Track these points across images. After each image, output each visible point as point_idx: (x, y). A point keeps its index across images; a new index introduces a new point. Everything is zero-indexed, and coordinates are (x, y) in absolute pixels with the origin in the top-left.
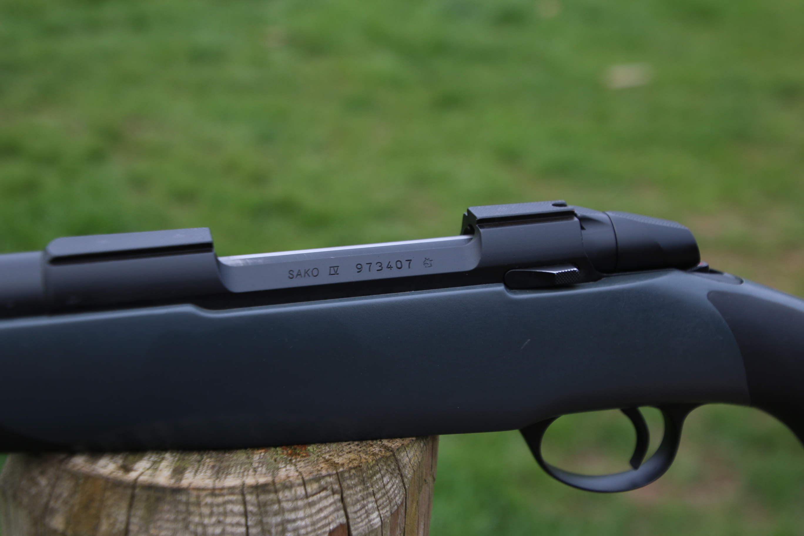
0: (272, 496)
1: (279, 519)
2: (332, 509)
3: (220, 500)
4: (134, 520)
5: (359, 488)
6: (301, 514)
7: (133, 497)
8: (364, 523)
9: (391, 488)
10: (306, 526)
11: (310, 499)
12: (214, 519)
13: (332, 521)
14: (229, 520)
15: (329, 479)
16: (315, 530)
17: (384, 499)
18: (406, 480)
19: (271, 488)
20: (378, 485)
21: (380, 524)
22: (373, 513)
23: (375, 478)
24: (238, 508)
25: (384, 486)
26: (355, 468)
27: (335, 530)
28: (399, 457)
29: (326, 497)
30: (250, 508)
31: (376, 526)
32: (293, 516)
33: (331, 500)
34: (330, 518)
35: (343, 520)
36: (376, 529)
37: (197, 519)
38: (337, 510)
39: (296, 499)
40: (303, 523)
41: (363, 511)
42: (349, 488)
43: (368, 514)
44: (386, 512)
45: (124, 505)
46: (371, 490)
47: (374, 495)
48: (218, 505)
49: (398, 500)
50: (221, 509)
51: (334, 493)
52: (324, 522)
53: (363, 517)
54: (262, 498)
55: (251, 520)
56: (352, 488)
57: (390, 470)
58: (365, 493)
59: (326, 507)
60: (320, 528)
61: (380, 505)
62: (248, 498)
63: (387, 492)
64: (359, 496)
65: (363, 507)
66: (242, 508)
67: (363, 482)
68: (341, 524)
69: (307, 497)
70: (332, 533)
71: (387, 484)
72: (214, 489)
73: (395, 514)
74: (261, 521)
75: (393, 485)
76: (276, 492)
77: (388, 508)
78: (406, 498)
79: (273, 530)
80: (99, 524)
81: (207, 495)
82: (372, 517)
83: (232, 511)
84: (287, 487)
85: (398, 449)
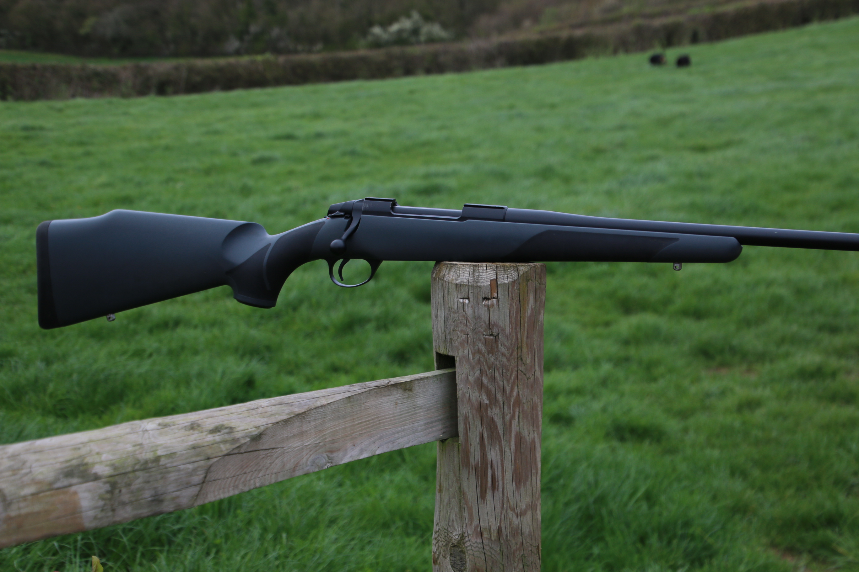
0: (477, 268)
1: (478, 274)
2: (493, 274)
3: (465, 267)
4: (447, 272)
5: (503, 272)
6: (484, 274)
7: (447, 267)
8: (502, 281)
10: (485, 277)
11: (487, 271)
12: (462, 272)
13: (492, 277)
14: (465, 273)
15: (494, 267)
16: (487, 279)
17: (511, 277)
18: (519, 274)
19: (478, 266)
21: (507, 282)
22: (505, 279)
23: (508, 271)
24: (468, 270)
25: (511, 273)
26: (502, 266)
27: (492, 280)
28: (518, 268)
29: (491, 271)
30: (471, 270)
32: (482, 274)
33: (493, 272)
35: (495, 278)
36: (506, 284)
37: (459, 272)
38: (494, 275)
39: (483, 270)
40: (484, 276)
41: (503, 278)
42: (499, 271)
43: (504, 279)
44: (510, 280)
45: (445, 269)
46: (506, 273)
47: (507, 275)
48: (464, 269)
49: (515, 278)
51: (494, 270)
52: (489, 277)
53: (502, 279)
54: (475, 268)
55: (471, 273)
56: (500, 271)
57: (515, 269)
59: (491, 273)
60: (488, 278)
61: (509, 278)
62: (471, 267)
63: (512, 275)
64: (502, 274)
65: (503, 277)
66: (469, 270)
67: (504, 270)
68: (494, 279)
69: (486, 270)
70: (491, 280)
71: (513, 273)
72: (464, 264)
73: (514, 282)
74: (473, 274)
75: (514, 274)
76: (478, 267)
77: (511, 279)
78: (519, 279)
79: (476, 277)
80: (440, 274)
81: (462, 266)
82: (505, 280)
83: (467, 270)
84: (481, 267)
85: (519, 265)
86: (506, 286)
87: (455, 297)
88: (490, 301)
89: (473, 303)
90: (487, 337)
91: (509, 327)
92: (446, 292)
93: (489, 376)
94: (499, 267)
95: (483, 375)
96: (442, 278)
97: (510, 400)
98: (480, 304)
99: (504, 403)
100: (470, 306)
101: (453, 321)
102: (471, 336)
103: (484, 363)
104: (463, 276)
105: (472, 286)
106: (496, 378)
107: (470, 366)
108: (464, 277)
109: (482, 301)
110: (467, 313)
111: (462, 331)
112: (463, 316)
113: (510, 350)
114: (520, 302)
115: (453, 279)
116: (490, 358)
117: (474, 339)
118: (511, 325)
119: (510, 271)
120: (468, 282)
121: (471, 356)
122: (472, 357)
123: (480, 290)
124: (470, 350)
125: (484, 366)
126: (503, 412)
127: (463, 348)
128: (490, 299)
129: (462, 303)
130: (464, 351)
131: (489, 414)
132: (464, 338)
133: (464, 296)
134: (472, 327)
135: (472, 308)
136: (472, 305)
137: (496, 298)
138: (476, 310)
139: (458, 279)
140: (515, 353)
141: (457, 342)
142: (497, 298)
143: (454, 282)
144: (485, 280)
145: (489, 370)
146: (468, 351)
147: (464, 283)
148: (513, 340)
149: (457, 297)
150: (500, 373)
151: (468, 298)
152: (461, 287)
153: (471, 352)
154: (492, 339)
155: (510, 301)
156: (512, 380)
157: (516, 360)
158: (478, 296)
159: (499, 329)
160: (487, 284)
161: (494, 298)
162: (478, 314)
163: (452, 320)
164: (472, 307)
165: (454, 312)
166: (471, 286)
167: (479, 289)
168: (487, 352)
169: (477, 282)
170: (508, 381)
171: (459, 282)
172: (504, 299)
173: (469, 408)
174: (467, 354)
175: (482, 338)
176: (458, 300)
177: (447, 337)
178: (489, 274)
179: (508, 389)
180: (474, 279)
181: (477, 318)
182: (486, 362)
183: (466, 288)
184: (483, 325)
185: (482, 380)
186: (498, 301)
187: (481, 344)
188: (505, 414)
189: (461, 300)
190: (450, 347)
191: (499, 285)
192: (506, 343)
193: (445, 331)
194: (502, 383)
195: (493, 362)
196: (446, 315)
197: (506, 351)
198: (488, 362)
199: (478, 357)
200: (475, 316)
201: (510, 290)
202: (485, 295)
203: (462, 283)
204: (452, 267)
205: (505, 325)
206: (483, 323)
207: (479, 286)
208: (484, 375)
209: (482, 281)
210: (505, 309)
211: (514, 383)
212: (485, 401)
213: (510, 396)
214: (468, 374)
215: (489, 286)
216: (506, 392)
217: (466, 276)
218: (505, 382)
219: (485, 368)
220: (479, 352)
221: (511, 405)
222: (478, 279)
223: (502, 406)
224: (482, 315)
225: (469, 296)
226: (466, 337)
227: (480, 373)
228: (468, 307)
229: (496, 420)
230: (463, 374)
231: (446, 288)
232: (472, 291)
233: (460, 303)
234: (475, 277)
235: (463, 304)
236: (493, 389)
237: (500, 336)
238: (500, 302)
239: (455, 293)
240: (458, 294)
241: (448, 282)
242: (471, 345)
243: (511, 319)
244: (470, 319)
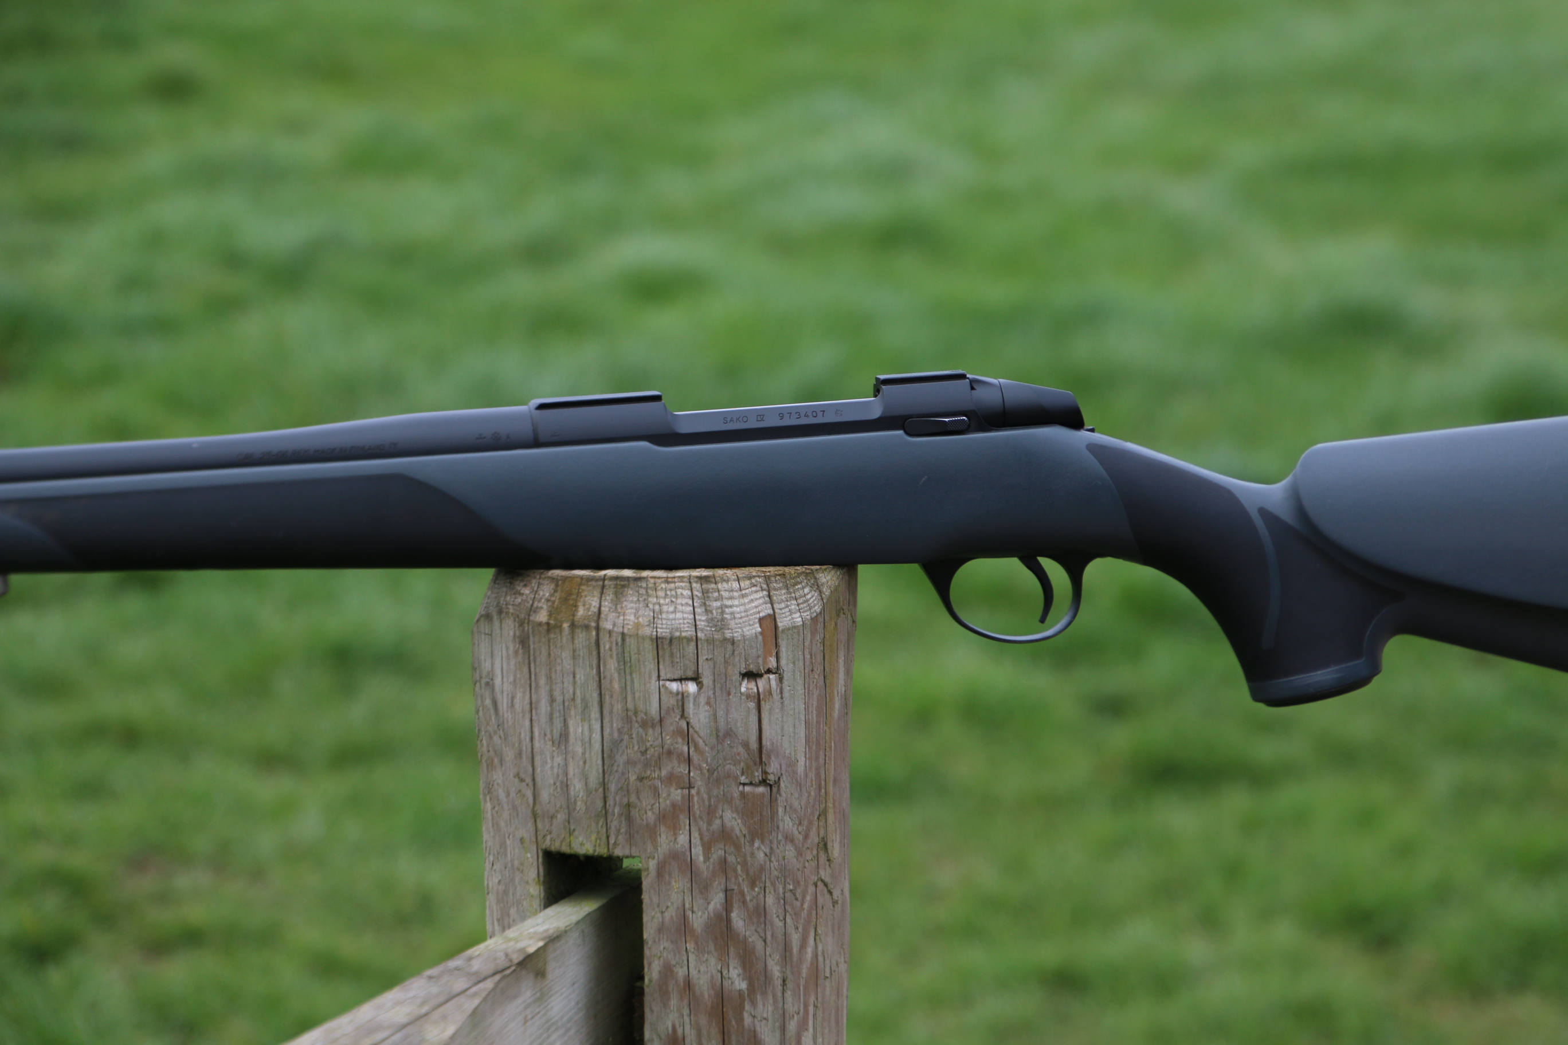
0: (713, 586)
1: (718, 604)
2: (761, 601)
3: (672, 585)
4: (605, 604)
5: (783, 591)
6: (736, 602)
7: (603, 587)
8: (788, 619)
9: (810, 598)
10: (741, 612)
11: (744, 592)
12: (668, 600)
13: (762, 611)
14: (679, 601)
15: (758, 579)
16: (747, 616)
17: (805, 605)
18: (824, 596)
19: (713, 580)
20: (799, 593)
21: (801, 623)
22: (795, 613)
23: (797, 587)
24: (686, 592)
25: (805, 595)
26: (780, 575)
27: (764, 618)
28: (817, 579)
29: (756, 592)
30: (695, 593)
31: (799, 624)
32: (729, 603)
33: (760, 594)
34: (760, 608)
35: (770, 612)
36: (798, 626)
37: (655, 600)
38: (764, 603)
39: (731, 590)
40: (738, 609)
41: (787, 610)
42: (775, 589)
43: (791, 613)
44: (806, 615)
45: (597, 593)
46: (793, 595)
47: (796, 600)
48: (671, 590)
49: (817, 609)
50: (673, 593)
51: (762, 590)
52: (755, 610)
53: (787, 614)
54: (705, 586)
55: (697, 602)
56: (777, 590)
57: (809, 584)
58: (789, 596)
59: (757, 599)
60: (752, 615)
61: (802, 609)
62: (694, 585)
63: (807, 601)
64: (783, 597)
65: (787, 606)
66: (689, 593)
67: (787, 587)
68: (769, 615)
69: (741, 590)
70: (761, 620)
71: (808, 594)
72: (667, 578)
73: (814, 620)
74: (705, 604)
75: (812, 597)
76: (716, 583)
77: (808, 613)
78: (824, 610)
79: (714, 612)
80: (576, 610)
81: (662, 582)
82: (794, 616)
83: (682, 594)
84: (724, 580)
85: (817, 570)
86: (798, 633)
87: (650, 677)
88: (761, 683)
89: (711, 693)
90: (747, 789)
91: (803, 755)
92: (611, 666)
93: (751, 905)
94: (773, 579)
95: (732, 905)
96: (593, 624)
97: (800, 973)
98: (733, 691)
99: (787, 982)
100: (702, 700)
101: (643, 749)
102: (702, 790)
103: (739, 868)
104: (675, 612)
105: (710, 641)
106: (767, 910)
107: (696, 883)
108: (679, 615)
109: (738, 684)
110: (694, 721)
111: (671, 779)
112: (679, 732)
113: (805, 823)
114: (824, 678)
115: (638, 625)
116: (756, 852)
117: (712, 800)
118: (809, 746)
119: (801, 589)
120: (694, 629)
121: (698, 852)
122: (704, 854)
123: (734, 651)
124: (695, 835)
125: (736, 877)
126: (781, 1012)
127: (675, 829)
128: (761, 676)
129: (678, 694)
130: (676, 839)
131: (747, 1020)
132: (679, 798)
133: (685, 671)
134: (707, 762)
135: (707, 708)
136: (709, 698)
137: (774, 671)
138: (721, 713)
139: (659, 622)
140: (814, 830)
141: (653, 813)
142: (777, 671)
143: (647, 631)
144: (744, 619)
145: (753, 884)
146: (688, 836)
147: (684, 634)
148: (812, 793)
149: (659, 676)
150: (779, 893)
151: (696, 679)
152: (673, 647)
153: (701, 839)
154: (763, 794)
155: (807, 675)
156: (805, 911)
157: (815, 852)
158: (726, 670)
159: (783, 762)
160: (754, 631)
161: (769, 671)
162: (727, 723)
163: (636, 748)
164: (708, 703)
165: (644, 724)
166: (707, 640)
167: (730, 647)
168: (747, 836)
169: (721, 629)
170: (797, 915)
171: (663, 631)
172: (794, 670)
173: (686, 1011)
174: (687, 845)
175: (736, 795)
176: (664, 686)
177: (610, 802)
178: (752, 601)
179: (795, 938)
180: (712, 619)
181: (723, 735)
182: (744, 864)
183: (691, 647)
184: (739, 754)
185: (729, 920)
186: (781, 680)
187: (733, 812)
188: (787, 1015)
189: (674, 686)
190: (623, 830)
191: (783, 631)
192: (796, 805)
193: (604, 784)
194: (781, 924)
195: (763, 863)
196: (611, 734)
197: (796, 826)
198: (749, 864)
199: (721, 853)
200: (717, 730)
201: (807, 644)
202: (749, 665)
203: (677, 634)
204: (623, 586)
205: (795, 751)
206: (741, 750)
207: (729, 639)
208: (735, 905)
209: (737, 624)
210: (796, 703)
211: (808, 921)
212: (737, 982)
213: (800, 959)
214: (687, 906)
215: (760, 637)
216: (792, 949)
217: (682, 612)
218: (789, 920)
219: (739, 885)
220: (725, 835)
221: (802, 988)
222: (723, 619)
223: (780, 994)
224: (739, 724)
225: (700, 671)
226: (683, 797)
227: (724, 901)
228: (696, 704)
229: (763, 1037)
230: (669, 910)
231: (614, 653)
232: (710, 657)
233: (671, 693)
234: (712, 613)
235: (680, 697)
236: (760, 945)
237: (782, 785)
238: (786, 682)
239: (651, 666)
240: (661, 667)
241: (623, 634)
242: (701, 817)
243: (809, 731)
244: (701, 741)
